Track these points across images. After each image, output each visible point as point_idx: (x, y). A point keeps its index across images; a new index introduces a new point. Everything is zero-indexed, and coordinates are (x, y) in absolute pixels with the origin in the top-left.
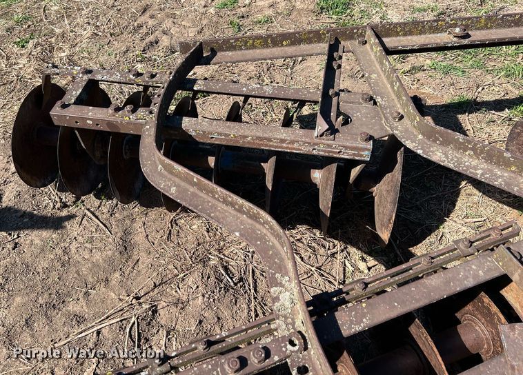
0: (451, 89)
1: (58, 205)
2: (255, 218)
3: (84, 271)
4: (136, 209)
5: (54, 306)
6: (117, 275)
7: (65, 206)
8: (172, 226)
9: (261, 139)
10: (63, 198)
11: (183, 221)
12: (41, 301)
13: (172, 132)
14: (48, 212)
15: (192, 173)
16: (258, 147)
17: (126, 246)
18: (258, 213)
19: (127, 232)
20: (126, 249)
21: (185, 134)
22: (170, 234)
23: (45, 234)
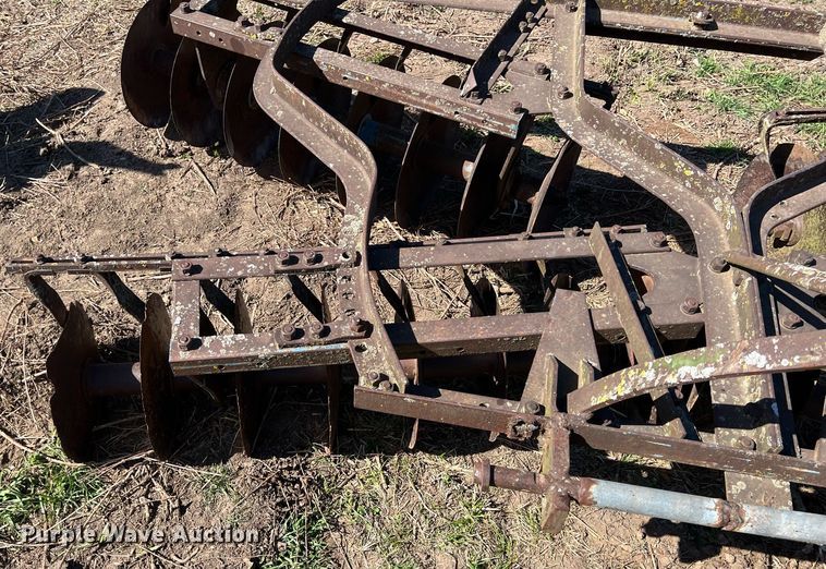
0: (719, 131)
1: (162, 152)
2: (354, 152)
3: (176, 221)
4: (252, 177)
5: (135, 247)
6: (212, 235)
7: (170, 154)
8: (288, 204)
9: (400, 89)
10: (170, 146)
11: (302, 203)
12: (122, 237)
13: (302, 63)
14: (150, 157)
15: (302, 94)
16: (395, 100)
17: (228, 210)
18: (358, 145)
19: (233, 197)
20: (228, 213)
21: (315, 66)
22: (283, 212)
23: (141, 176)
